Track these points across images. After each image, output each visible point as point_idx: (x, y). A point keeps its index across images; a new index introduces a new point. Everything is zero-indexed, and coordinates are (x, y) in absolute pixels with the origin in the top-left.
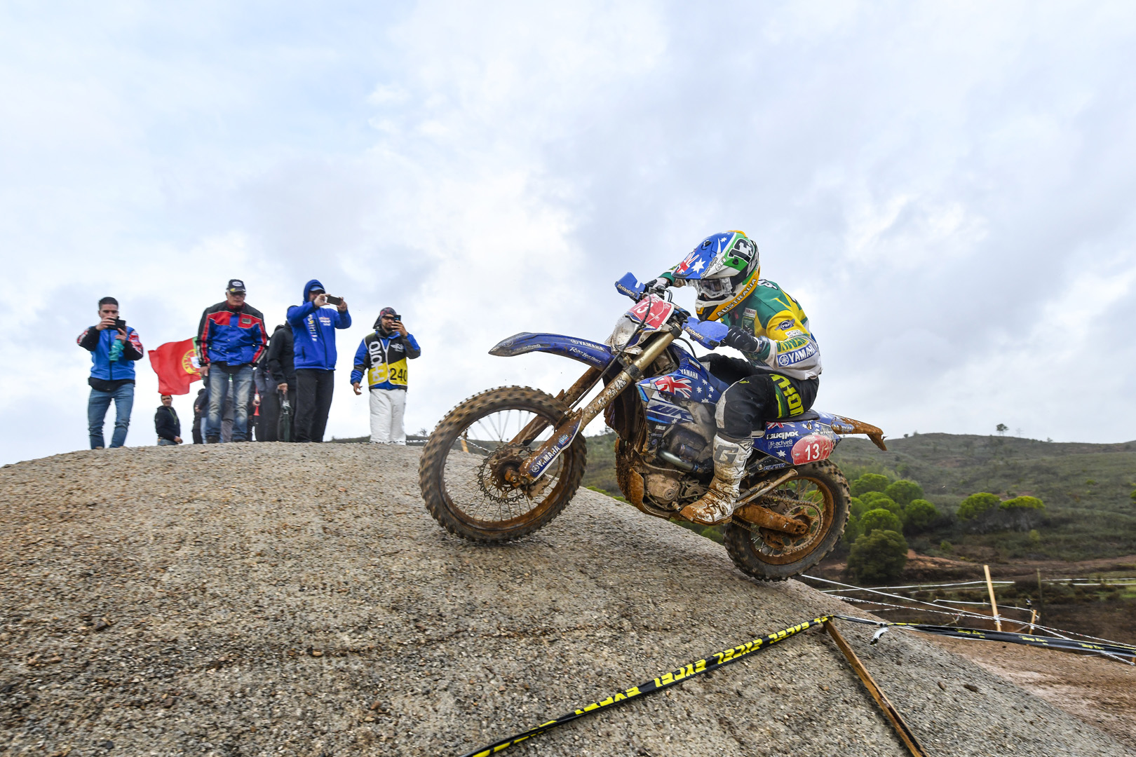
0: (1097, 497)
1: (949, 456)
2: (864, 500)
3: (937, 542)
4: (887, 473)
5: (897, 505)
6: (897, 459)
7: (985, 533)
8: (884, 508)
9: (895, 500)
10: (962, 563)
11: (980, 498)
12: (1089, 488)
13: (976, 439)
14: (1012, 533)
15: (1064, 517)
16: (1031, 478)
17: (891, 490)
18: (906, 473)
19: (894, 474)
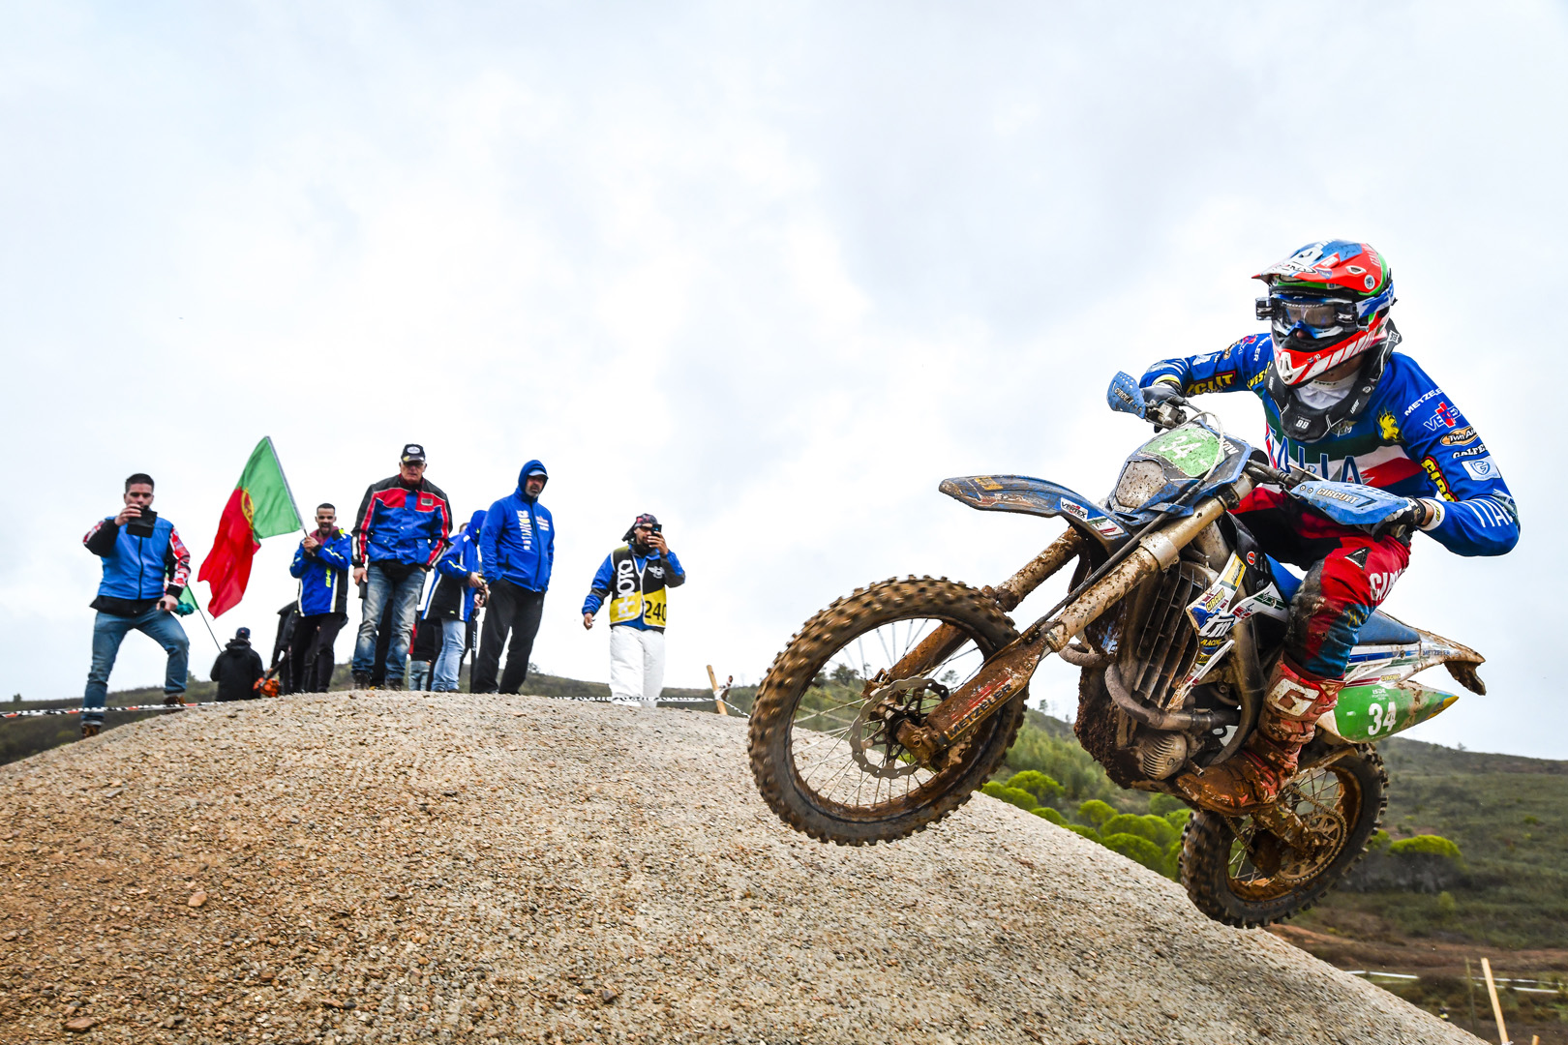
0: (1543, 846)
7: (1367, 890)
10: (1332, 939)
12: (1529, 830)
14: (1411, 895)
15: (1493, 873)
16: (1436, 806)
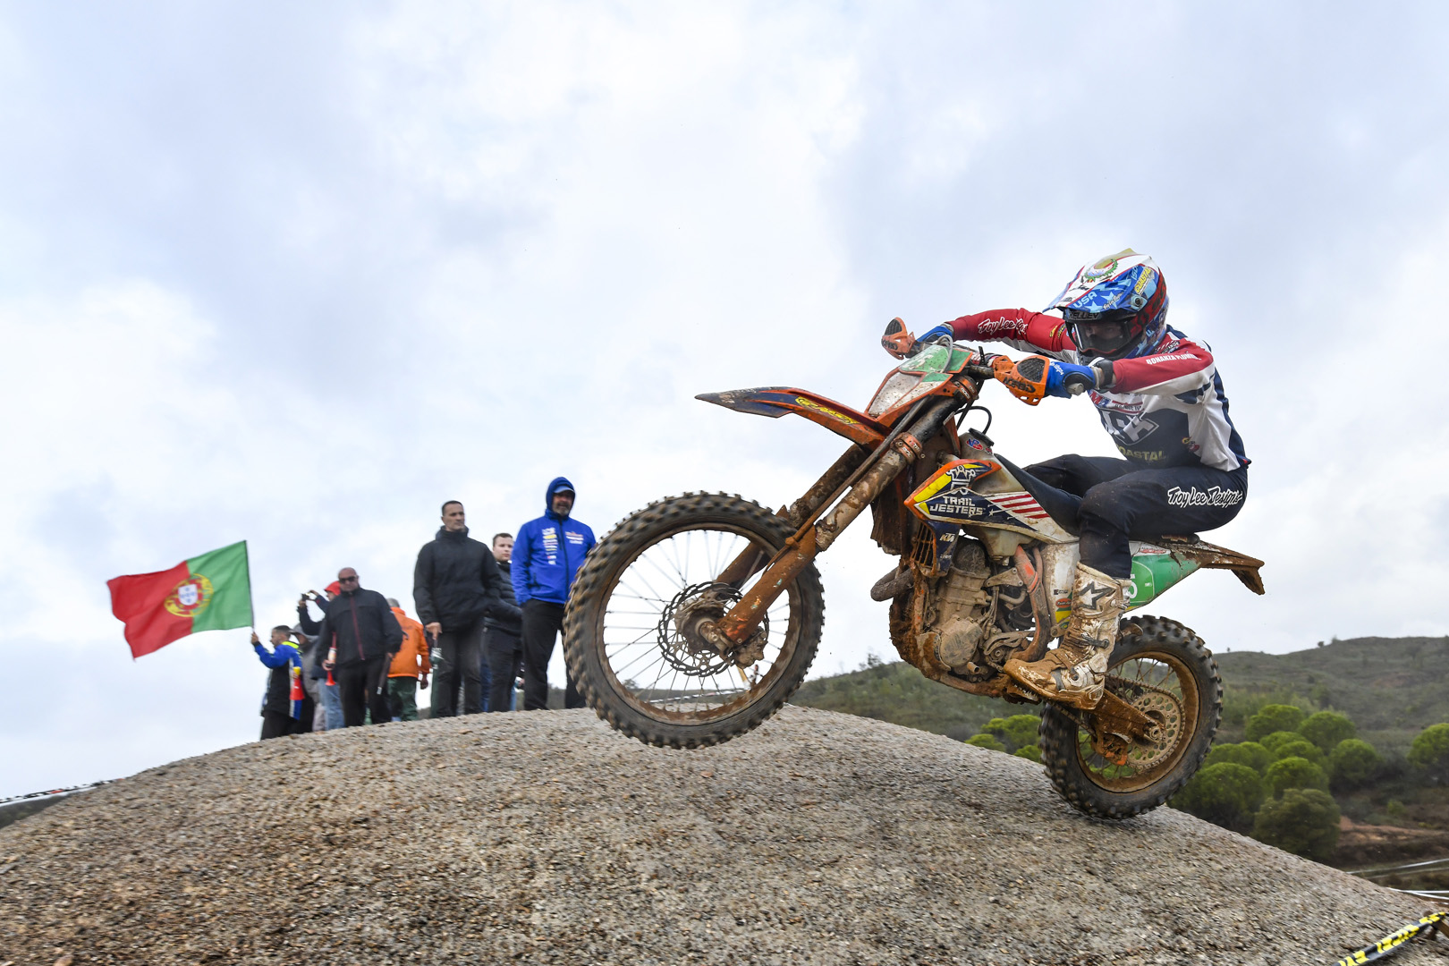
1: (1387, 670)
2: (1267, 745)
3: (1380, 802)
4: (1298, 703)
5: (1319, 749)
6: (1311, 680)
8: (1299, 755)
9: (1315, 743)
11: (1440, 732)
13: (1424, 643)
17: (1307, 728)
18: (1325, 701)
19: (1309, 704)
